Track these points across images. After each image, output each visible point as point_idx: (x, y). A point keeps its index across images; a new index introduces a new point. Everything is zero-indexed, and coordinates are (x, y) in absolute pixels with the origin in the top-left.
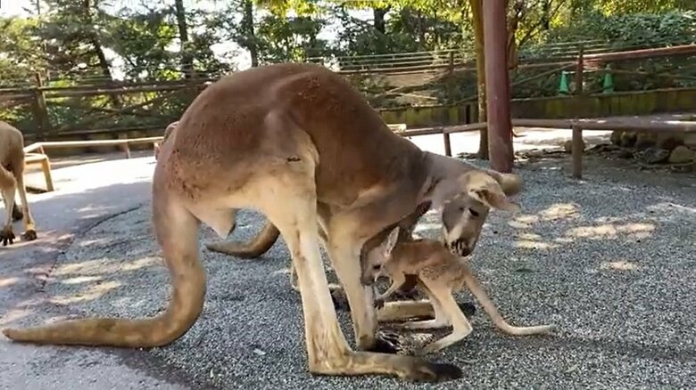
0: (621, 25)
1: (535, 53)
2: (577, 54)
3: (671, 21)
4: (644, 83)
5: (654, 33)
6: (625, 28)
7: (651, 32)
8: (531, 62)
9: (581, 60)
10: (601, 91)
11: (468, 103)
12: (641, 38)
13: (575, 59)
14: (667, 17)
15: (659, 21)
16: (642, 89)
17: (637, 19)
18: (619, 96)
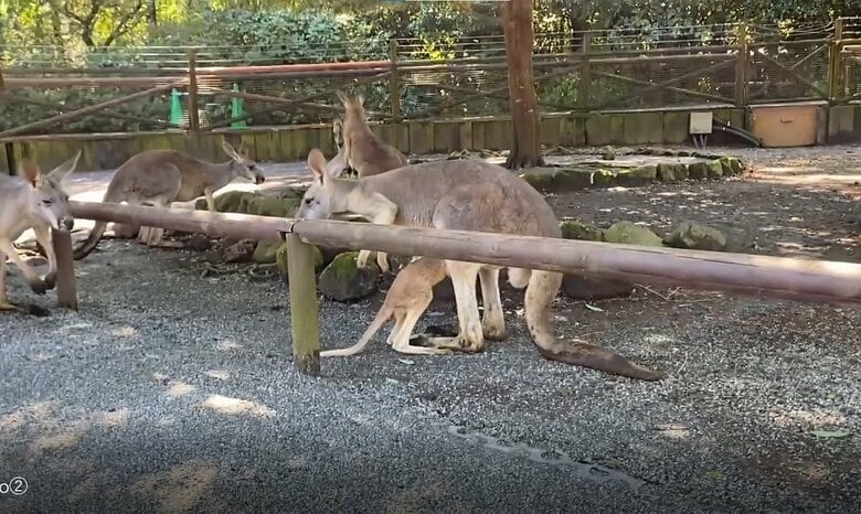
0: (255, 26)
1: (129, 60)
2: (185, 65)
3: (322, 27)
4: (294, 114)
5: (302, 42)
6: (261, 31)
7: (297, 41)
8: (124, 72)
9: (193, 75)
10: (229, 125)
11: (9, 139)
12: (284, 48)
13: (183, 73)
14: (317, 19)
15: (306, 26)
16: (290, 123)
17: (275, 19)
18: (255, 133)
